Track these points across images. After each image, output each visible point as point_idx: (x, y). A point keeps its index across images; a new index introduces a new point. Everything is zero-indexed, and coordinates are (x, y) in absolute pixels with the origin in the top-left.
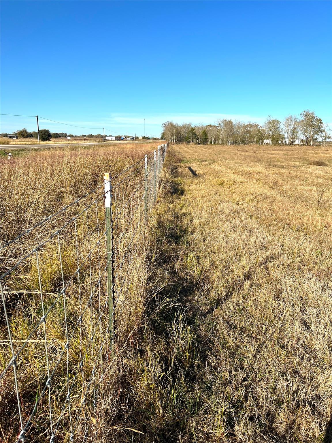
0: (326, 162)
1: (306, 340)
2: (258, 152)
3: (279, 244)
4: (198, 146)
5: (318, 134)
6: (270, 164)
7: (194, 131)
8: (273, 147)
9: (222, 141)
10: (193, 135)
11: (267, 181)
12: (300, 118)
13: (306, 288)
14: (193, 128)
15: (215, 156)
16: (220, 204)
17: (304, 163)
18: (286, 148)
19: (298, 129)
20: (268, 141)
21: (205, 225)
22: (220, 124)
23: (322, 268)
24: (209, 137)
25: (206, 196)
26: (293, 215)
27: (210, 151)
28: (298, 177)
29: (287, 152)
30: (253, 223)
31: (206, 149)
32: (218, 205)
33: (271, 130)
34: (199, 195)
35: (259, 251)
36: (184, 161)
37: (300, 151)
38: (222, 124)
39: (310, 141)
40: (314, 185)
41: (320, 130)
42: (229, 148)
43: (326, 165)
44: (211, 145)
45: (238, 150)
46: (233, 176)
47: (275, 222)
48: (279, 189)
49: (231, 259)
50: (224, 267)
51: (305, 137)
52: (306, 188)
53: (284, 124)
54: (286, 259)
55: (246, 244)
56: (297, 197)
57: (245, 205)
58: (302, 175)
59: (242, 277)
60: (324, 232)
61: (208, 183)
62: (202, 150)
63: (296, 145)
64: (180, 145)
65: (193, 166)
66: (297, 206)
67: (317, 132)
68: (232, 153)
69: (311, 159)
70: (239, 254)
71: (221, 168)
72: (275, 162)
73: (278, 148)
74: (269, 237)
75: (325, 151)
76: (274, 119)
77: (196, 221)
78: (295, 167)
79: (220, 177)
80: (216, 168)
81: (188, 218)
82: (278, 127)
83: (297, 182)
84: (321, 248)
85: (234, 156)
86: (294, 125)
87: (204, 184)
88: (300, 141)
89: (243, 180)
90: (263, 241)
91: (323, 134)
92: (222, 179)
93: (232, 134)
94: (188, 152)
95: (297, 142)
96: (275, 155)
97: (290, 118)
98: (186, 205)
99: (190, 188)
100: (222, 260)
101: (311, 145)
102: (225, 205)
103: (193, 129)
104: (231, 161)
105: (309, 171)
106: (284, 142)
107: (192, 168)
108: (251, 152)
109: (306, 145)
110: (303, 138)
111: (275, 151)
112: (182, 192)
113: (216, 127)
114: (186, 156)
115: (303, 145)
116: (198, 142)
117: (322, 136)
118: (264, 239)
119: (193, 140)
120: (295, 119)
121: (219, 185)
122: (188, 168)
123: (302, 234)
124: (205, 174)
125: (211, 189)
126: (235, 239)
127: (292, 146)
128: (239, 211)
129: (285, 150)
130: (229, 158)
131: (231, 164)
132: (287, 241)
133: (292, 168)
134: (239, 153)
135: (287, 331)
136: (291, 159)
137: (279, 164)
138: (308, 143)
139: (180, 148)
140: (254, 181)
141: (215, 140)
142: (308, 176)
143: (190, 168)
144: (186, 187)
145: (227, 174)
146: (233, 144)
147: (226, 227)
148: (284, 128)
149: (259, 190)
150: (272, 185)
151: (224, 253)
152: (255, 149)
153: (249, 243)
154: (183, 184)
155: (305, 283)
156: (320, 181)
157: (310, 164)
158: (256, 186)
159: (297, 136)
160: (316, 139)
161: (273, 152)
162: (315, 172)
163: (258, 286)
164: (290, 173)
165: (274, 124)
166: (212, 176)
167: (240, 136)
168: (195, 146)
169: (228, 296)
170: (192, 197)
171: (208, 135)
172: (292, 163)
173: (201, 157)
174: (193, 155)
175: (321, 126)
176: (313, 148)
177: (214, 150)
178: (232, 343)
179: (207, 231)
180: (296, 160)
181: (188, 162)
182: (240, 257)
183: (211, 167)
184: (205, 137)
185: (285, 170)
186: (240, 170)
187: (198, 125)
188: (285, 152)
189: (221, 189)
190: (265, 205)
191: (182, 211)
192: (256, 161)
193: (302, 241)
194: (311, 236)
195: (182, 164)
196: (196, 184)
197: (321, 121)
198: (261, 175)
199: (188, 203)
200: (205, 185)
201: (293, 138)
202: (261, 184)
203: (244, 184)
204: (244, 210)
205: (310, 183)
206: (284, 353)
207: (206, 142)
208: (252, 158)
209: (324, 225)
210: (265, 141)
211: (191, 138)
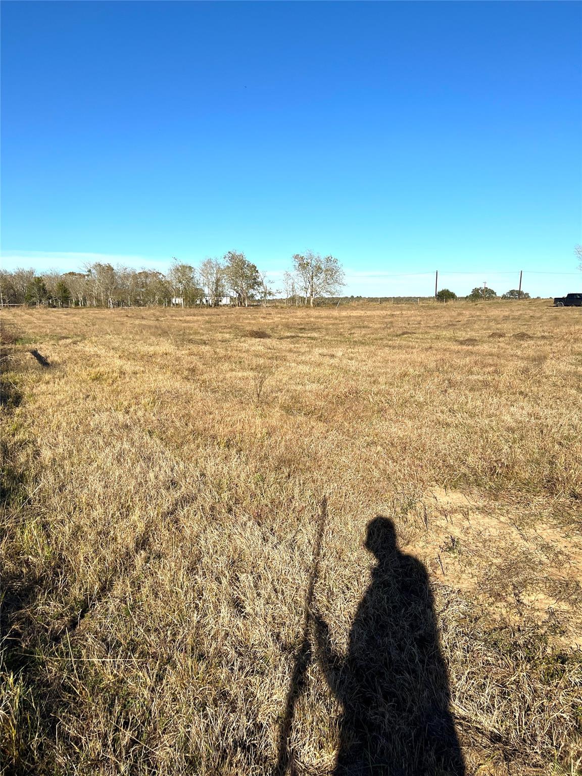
0: (269, 332)
1: (238, 633)
2: (163, 319)
3: (198, 474)
4: (53, 311)
5: (254, 289)
6: (184, 338)
7: (41, 284)
8: (188, 310)
9: (98, 300)
10: (39, 290)
11: (178, 367)
12: (224, 263)
13: (239, 542)
14: (38, 278)
15: (85, 329)
16: (94, 415)
17: (236, 335)
18: (209, 310)
19: (224, 280)
20: (179, 300)
21: (64, 458)
22: (90, 271)
23: (264, 502)
24: (73, 294)
25: (66, 403)
26: (219, 422)
27: (76, 319)
28: (229, 359)
29: (210, 317)
30: (154, 444)
31: (68, 317)
32: (89, 418)
33: (180, 282)
34: (54, 403)
35: (163, 492)
36: (22, 339)
37: (230, 316)
38: (93, 271)
39: (244, 300)
40: (251, 369)
41: (256, 283)
42: (112, 313)
43: (269, 337)
44: (78, 308)
45: (127, 316)
46: (119, 362)
47: (191, 437)
48: (198, 380)
49: (112, 517)
50: (99, 533)
51: (235, 292)
52: (240, 374)
53: (201, 271)
54: (207, 499)
55: (140, 484)
56: (227, 390)
57: (140, 413)
58: (235, 354)
59: (132, 546)
60: (266, 442)
61: (72, 378)
62: (60, 316)
63: (224, 305)
64: (13, 310)
65: (41, 348)
66: (227, 405)
67: (252, 284)
68: (117, 321)
69: (247, 328)
70: (127, 505)
71: (96, 349)
72: (190, 334)
73: (196, 311)
74: (182, 463)
75: (267, 314)
76: (184, 263)
77: (47, 454)
78: (222, 341)
79: (94, 366)
80: (87, 349)
81: (29, 450)
82: (192, 276)
83: (226, 366)
84: (262, 470)
85: (121, 327)
86: (217, 274)
87: (63, 381)
88: (229, 299)
89: (138, 368)
90: (170, 473)
91: (261, 289)
92: (99, 368)
93: (115, 288)
94: (30, 323)
95: (225, 301)
96: (191, 323)
97: (209, 262)
98: (26, 424)
99: (34, 391)
100: (95, 521)
101: (246, 305)
102: (104, 416)
103: (39, 280)
104: (116, 336)
105: (244, 347)
106: (204, 301)
107: (39, 352)
108: (150, 320)
109: (239, 306)
110: (234, 294)
111: (191, 317)
112: (18, 400)
113: (84, 276)
114: (27, 330)
115: (235, 305)
116: (52, 304)
117: (260, 291)
118: (172, 470)
119: (41, 301)
120: (217, 264)
121: (93, 380)
122: (32, 353)
123: (234, 451)
124: (64, 362)
125: (76, 389)
126: (120, 477)
127: (217, 308)
128: (129, 424)
129: (207, 315)
130: (111, 332)
131: (115, 341)
132: (210, 468)
133: (219, 343)
134: (129, 321)
135: (210, 626)
136: (215, 329)
137: (198, 337)
138: (241, 303)
139: (14, 315)
140: (156, 370)
141: (85, 300)
142: (244, 355)
143: (35, 353)
144: (27, 390)
145: (108, 359)
146: (118, 305)
147: (105, 457)
148: (202, 279)
149: (165, 383)
150: (186, 373)
151: (98, 507)
152: (158, 313)
153: (146, 481)
154: (19, 385)
155: (238, 533)
156: (261, 361)
157: (245, 336)
158: (160, 377)
159: (223, 291)
160: (252, 296)
161: (188, 318)
162: (253, 348)
163: (159, 556)
164: (215, 352)
165: (184, 271)
166: (80, 364)
167: (130, 292)
168: (45, 311)
169: (106, 588)
170: (39, 408)
171: (70, 290)
172: (219, 336)
173: (59, 330)
174: (42, 327)
175: (256, 275)
176: (249, 310)
177: (83, 318)
178: (111, 677)
179: (68, 468)
180: (225, 330)
181: (29, 341)
182: (128, 509)
183: (78, 348)
184: (64, 295)
185: (207, 348)
186: (131, 351)
187: (49, 273)
188: (207, 318)
189: (96, 389)
190: (175, 409)
191: (17, 438)
192: (160, 335)
193: (234, 462)
194: (247, 452)
195: (19, 346)
196: (48, 383)
197: (256, 268)
198: (169, 357)
199: (29, 421)
200: (66, 383)
201: (219, 295)
202: (169, 373)
203: (138, 375)
204: (139, 421)
205: (246, 366)
206: (202, 666)
207: (68, 304)
208: (153, 330)
209: (266, 431)
210: (174, 301)
211: (36, 297)
